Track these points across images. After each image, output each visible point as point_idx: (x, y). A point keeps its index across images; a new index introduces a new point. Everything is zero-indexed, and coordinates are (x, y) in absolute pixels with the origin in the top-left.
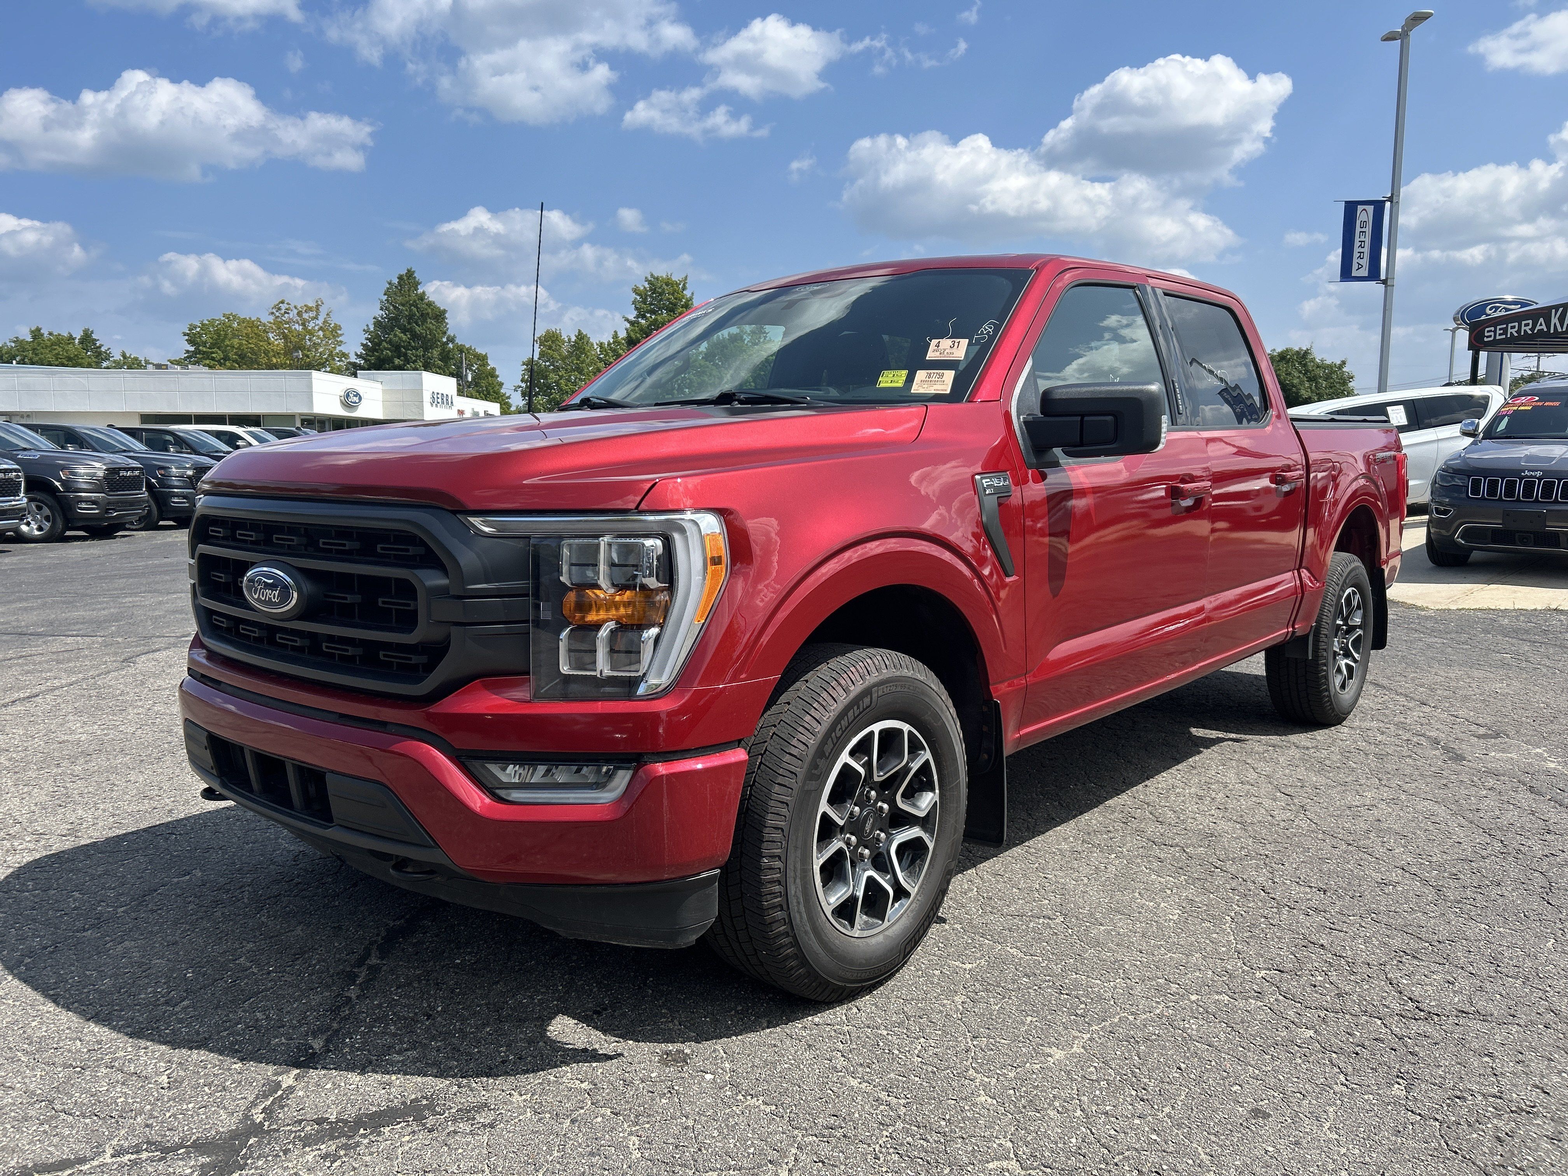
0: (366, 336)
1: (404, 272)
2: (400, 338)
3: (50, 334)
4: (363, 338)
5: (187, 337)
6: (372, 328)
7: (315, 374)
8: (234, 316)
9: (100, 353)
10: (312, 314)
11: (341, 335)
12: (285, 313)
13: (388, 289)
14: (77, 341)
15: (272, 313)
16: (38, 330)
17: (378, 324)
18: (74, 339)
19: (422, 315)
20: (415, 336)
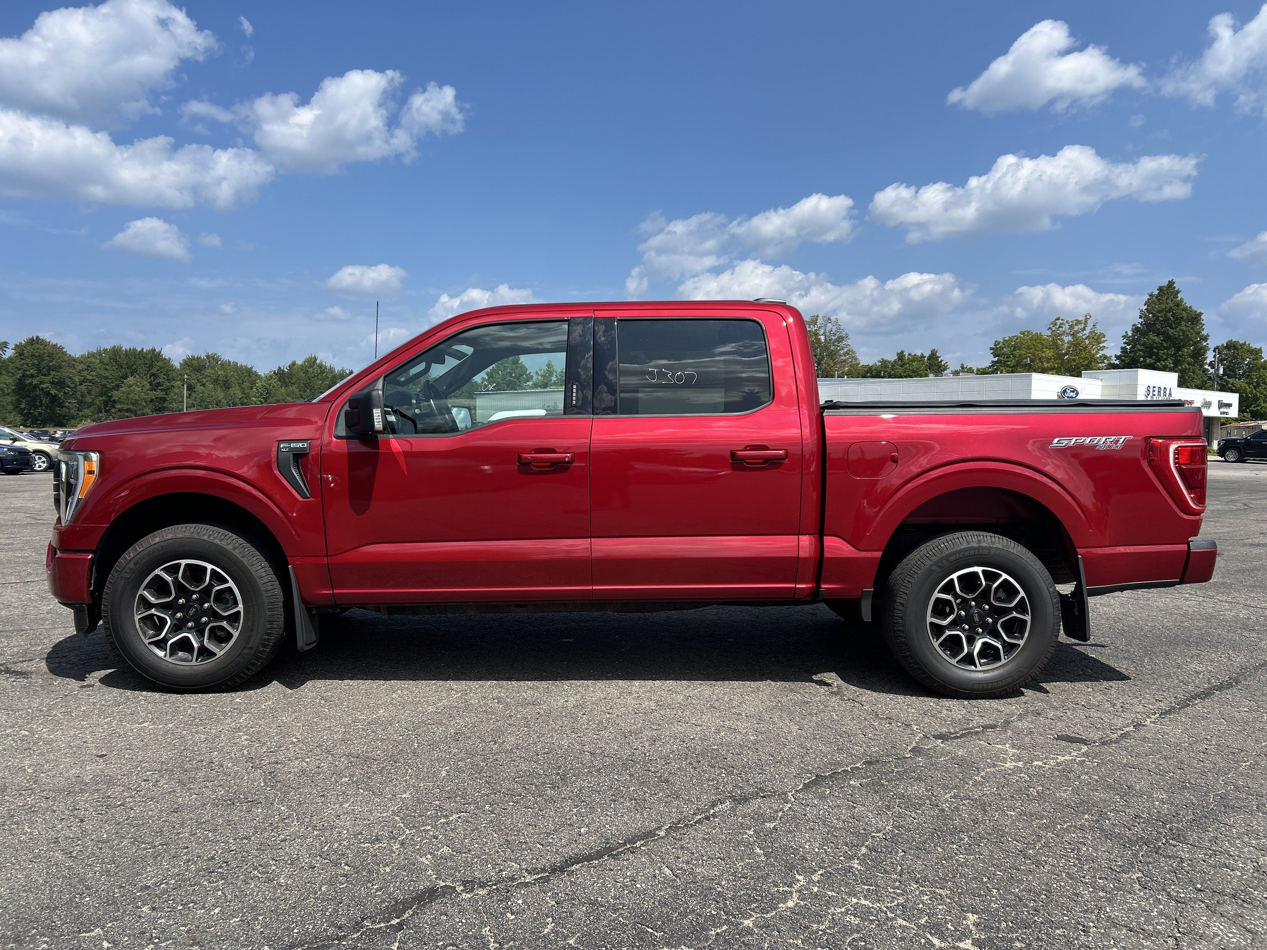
0: (1125, 341)
1: (1165, 283)
2: (1154, 341)
3: (910, 355)
4: (1121, 343)
5: (992, 351)
6: (1130, 334)
7: (1035, 376)
8: (1028, 332)
9: (940, 367)
10: (1081, 326)
11: (1104, 341)
12: (1060, 327)
13: (1148, 299)
14: (926, 359)
15: (1050, 328)
16: (902, 352)
17: (1136, 330)
18: (924, 357)
19: (1177, 319)
20: (1168, 338)
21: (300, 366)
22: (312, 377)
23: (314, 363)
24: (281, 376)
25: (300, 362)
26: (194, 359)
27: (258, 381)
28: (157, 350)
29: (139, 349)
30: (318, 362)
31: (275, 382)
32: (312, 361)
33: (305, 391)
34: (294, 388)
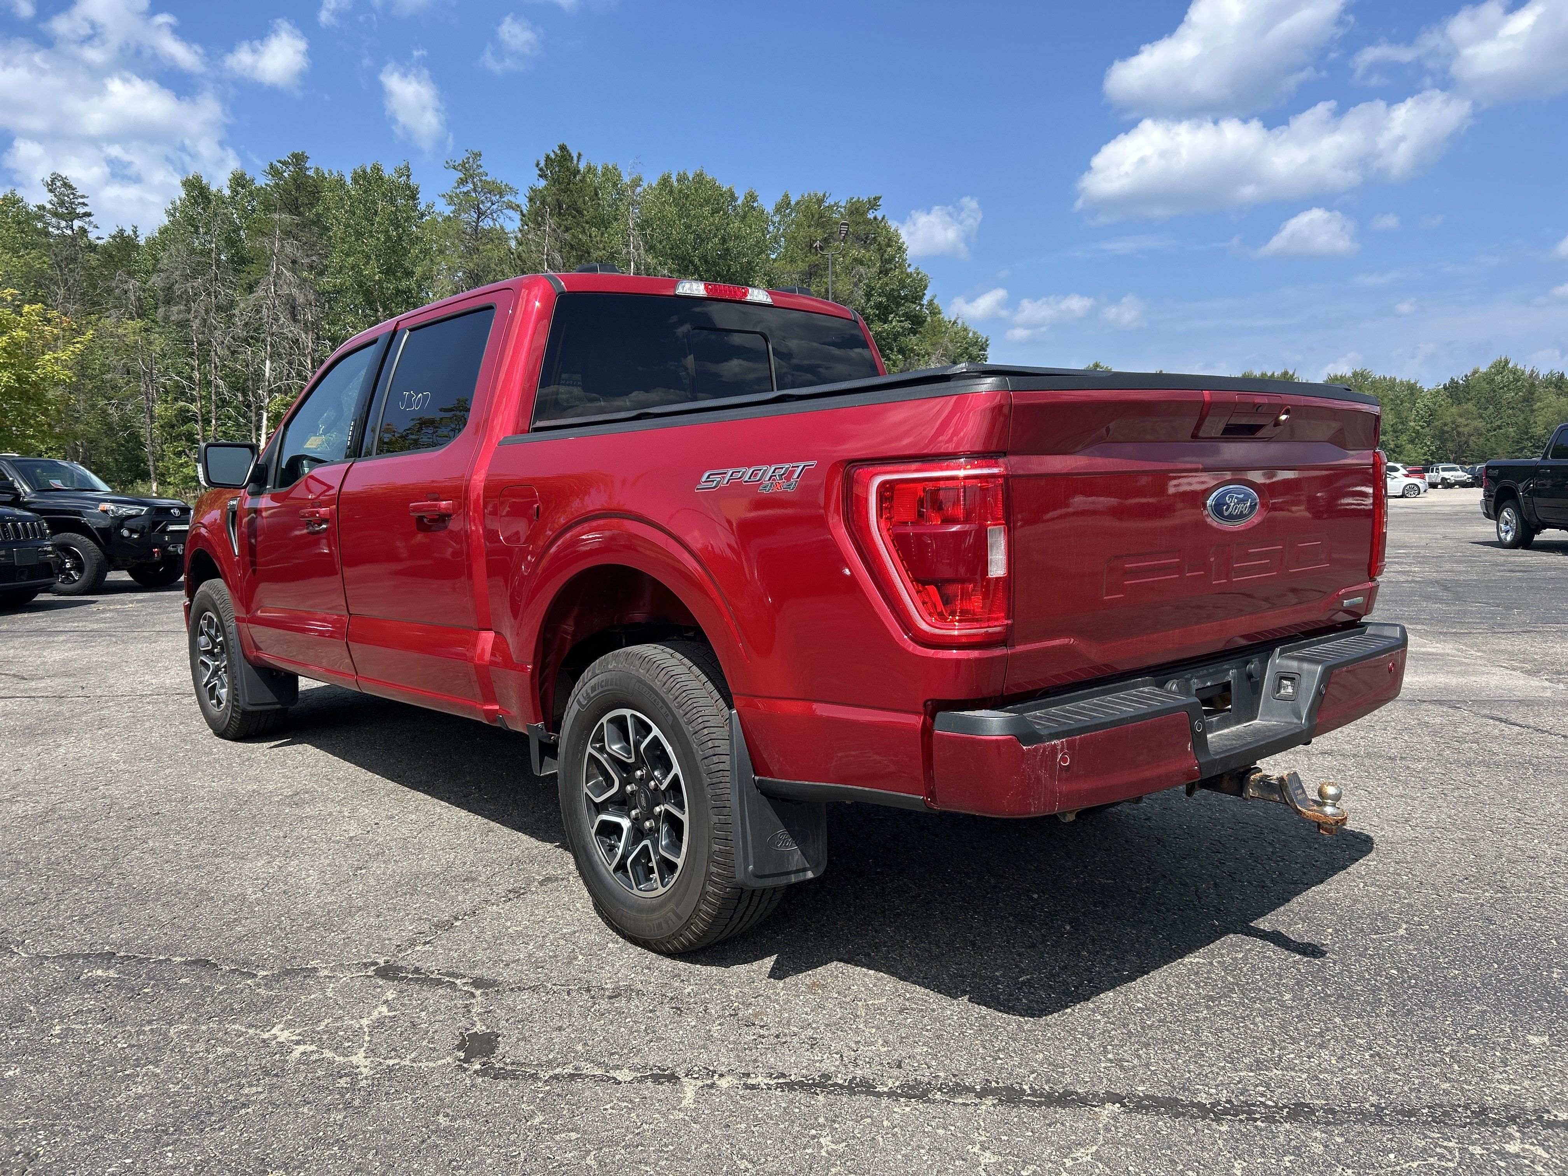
21: (1486, 374)
22: (1501, 388)
23: (1503, 368)
24: (1454, 391)
25: (1483, 369)
26: (1337, 379)
27: (1419, 401)
28: (1291, 373)
29: (1269, 374)
30: (1510, 365)
31: (1443, 400)
32: (1501, 367)
33: (1486, 409)
34: (1470, 406)
